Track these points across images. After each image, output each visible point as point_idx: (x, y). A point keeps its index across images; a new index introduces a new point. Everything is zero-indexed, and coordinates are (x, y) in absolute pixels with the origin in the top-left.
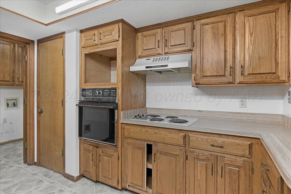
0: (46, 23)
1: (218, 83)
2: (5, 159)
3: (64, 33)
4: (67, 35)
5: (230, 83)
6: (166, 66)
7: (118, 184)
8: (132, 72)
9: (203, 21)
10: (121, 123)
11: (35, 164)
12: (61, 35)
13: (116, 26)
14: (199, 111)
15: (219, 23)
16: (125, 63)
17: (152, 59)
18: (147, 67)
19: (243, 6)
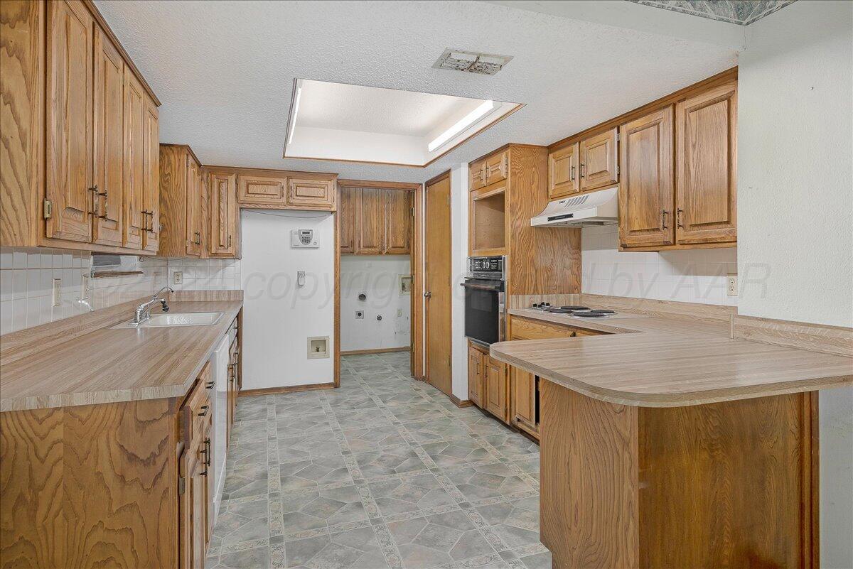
0: (423, 164)
1: (651, 245)
2: (393, 369)
3: (449, 171)
4: (453, 174)
5: (667, 244)
6: (571, 216)
7: (506, 416)
8: (536, 227)
9: (630, 125)
10: (511, 315)
11: (423, 379)
12: (446, 174)
13: (503, 155)
14: (660, 302)
15: (650, 128)
16: (519, 214)
17: (567, 200)
18: (550, 219)
19: (686, 91)
